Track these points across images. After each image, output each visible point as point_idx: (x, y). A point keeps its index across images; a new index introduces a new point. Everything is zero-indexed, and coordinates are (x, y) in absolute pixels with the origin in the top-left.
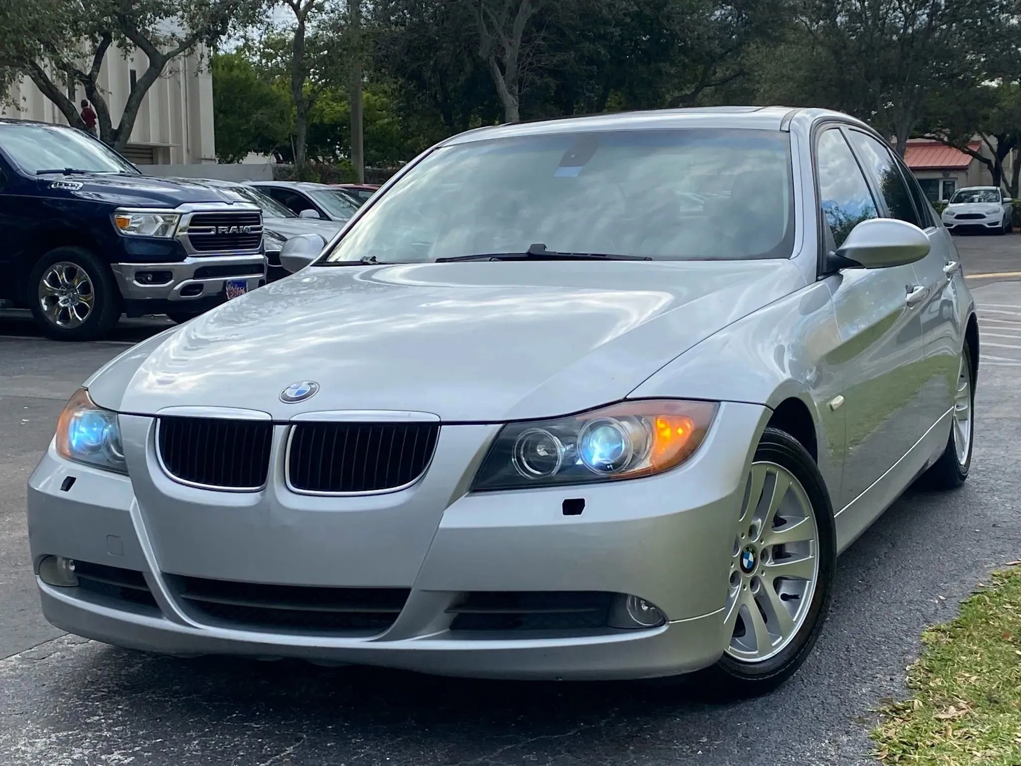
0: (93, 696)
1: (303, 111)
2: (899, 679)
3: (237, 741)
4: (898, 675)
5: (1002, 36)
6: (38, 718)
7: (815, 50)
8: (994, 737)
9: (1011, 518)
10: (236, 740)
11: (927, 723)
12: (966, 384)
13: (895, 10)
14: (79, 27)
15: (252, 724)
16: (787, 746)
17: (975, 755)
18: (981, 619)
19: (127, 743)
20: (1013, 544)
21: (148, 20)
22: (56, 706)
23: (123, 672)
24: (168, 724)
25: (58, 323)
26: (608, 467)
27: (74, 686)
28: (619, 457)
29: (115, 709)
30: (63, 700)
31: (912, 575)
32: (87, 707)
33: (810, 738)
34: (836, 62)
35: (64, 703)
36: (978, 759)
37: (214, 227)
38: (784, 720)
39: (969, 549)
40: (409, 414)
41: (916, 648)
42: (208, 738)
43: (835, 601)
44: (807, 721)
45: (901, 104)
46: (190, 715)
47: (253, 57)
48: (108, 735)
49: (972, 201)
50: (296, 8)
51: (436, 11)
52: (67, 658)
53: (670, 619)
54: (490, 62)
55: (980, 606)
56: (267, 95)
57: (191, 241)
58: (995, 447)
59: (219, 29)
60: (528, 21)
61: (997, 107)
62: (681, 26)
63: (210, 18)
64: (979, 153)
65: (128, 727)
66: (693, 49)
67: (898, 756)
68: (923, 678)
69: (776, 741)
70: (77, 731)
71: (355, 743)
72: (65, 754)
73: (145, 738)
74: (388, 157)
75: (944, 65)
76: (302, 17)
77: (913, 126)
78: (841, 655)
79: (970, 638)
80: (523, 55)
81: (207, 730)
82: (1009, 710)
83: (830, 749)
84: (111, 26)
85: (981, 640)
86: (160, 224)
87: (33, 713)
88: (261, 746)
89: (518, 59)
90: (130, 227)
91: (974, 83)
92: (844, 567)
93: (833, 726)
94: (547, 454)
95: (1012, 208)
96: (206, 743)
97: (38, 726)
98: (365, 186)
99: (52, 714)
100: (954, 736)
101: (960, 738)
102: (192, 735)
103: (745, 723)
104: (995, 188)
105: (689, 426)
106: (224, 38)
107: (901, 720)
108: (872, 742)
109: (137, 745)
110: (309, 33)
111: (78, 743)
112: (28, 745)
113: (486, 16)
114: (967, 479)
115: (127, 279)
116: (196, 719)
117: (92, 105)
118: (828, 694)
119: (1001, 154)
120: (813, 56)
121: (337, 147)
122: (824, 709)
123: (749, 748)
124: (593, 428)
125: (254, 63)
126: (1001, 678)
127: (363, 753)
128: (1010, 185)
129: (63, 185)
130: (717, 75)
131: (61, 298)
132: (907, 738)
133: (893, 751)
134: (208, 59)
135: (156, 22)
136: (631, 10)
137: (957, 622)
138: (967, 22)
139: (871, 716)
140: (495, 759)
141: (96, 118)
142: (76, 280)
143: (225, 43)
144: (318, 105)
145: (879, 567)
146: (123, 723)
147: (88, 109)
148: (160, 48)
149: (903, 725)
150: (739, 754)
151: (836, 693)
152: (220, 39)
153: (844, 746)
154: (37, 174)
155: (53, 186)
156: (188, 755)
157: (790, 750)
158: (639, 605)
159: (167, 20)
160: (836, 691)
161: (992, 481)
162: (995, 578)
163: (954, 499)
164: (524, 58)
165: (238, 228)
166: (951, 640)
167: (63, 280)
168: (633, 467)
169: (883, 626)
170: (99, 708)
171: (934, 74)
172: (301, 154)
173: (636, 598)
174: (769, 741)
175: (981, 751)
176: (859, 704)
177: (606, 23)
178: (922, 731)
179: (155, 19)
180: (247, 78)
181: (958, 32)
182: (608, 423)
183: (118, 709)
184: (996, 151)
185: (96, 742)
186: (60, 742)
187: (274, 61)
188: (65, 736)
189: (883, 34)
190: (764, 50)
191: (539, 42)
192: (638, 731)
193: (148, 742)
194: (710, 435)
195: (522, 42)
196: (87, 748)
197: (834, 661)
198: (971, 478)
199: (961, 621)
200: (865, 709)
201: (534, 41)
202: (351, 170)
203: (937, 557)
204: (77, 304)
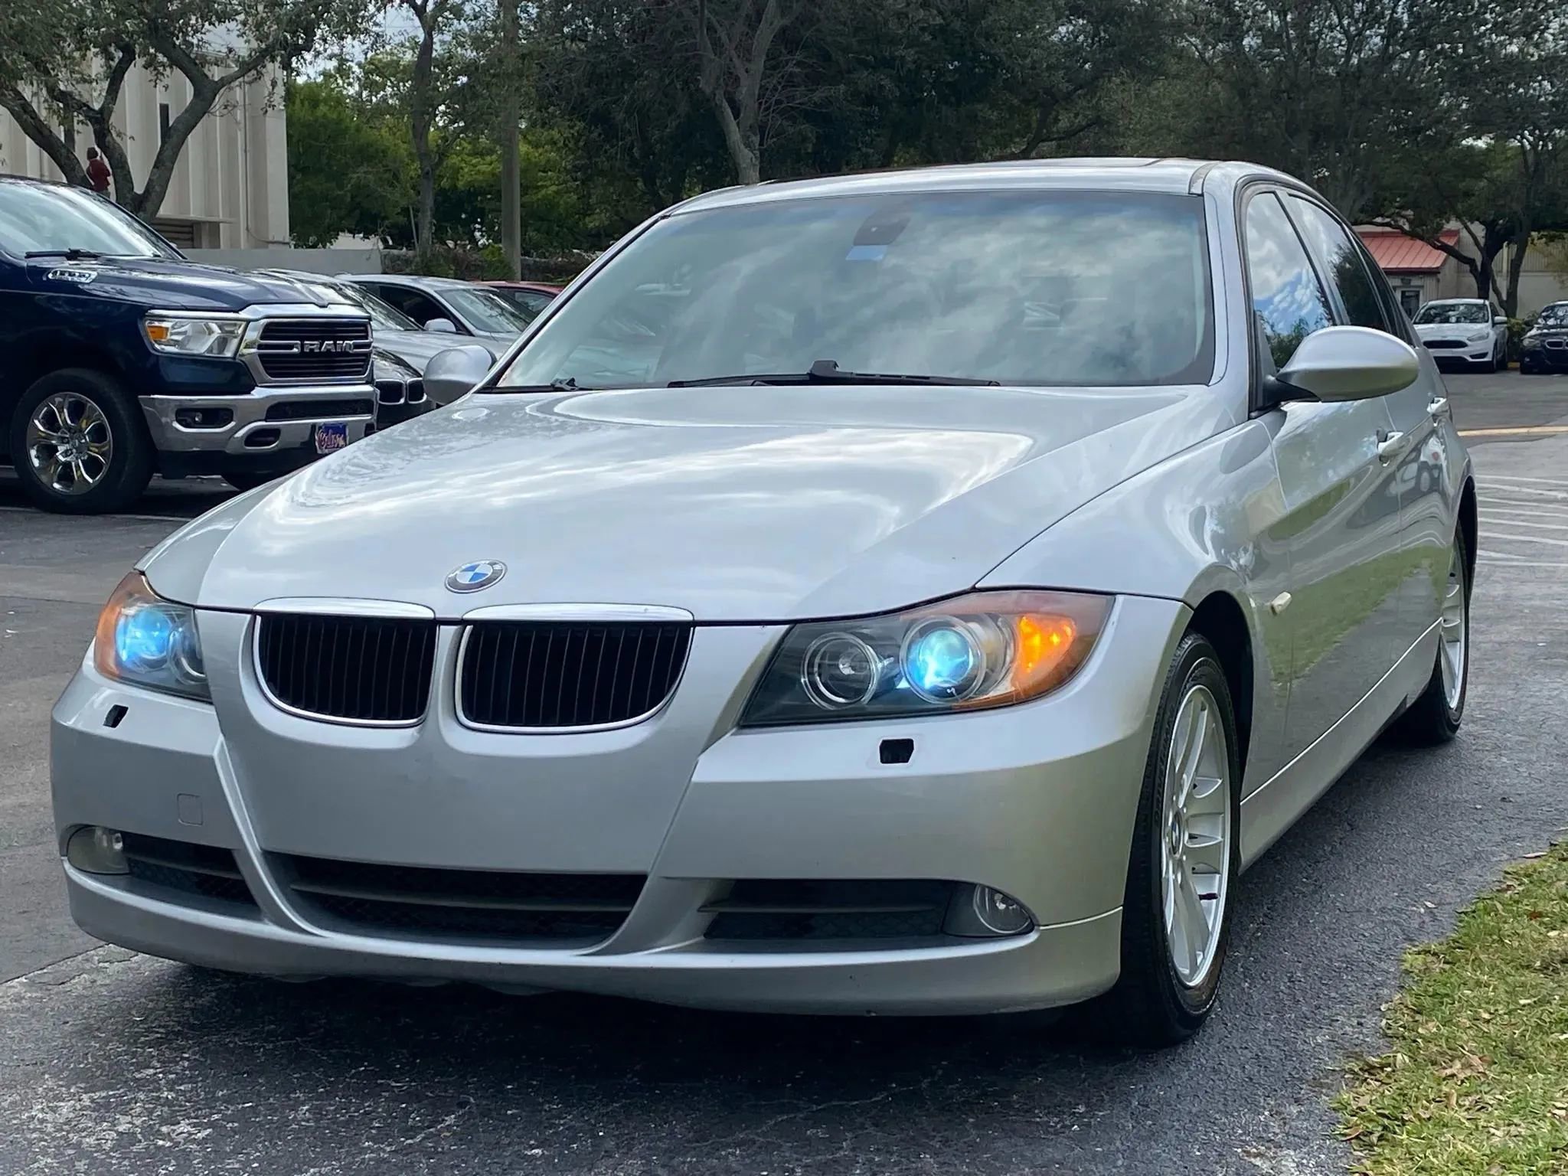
0: (142, 1039)
1: (428, 168)
2: (1370, 1024)
3: (369, 1106)
4: (1369, 1017)
5: (1493, 70)
6: (62, 1071)
7: (1210, 88)
8: (1521, 1108)
9: (1529, 789)
10: (366, 1104)
11: (1419, 1088)
12: (1458, 586)
13: (1331, 28)
14: (85, 36)
15: (389, 1082)
16: (1207, 1119)
17: (1493, 1134)
18: (1491, 935)
19: (200, 1109)
20: (1533, 827)
21: (192, 27)
22: (87, 1054)
23: (187, 1005)
24: (260, 1081)
25: (56, 486)
26: (949, 691)
27: (112, 1024)
28: (965, 675)
29: (178, 1059)
30: (97, 1045)
31: (1383, 870)
32: (134, 1055)
33: (1241, 1109)
34: (1241, 107)
35: (100, 1049)
36: (1498, 1139)
37: (299, 342)
38: (1201, 1082)
39: (1468, 833)
40: (646, 610)
41: (1395, 978)
42: (325, 1102)
43: (1268, 909)
44: (1235, 1084)
45: (1339, 173)
46: (294, 1069)
47: (349, 88)
48: (170, 1097)
49: (1447, 320)
50: (420, 11)
51: (633, 20)
52: (99, 983)
53: (1041, 923)
54: (717, 98)
55: (1489, 918)
56: (369, 145)
57: (263, 362)
58: (1499, 684)
59: (300, 42)
60: (774, 37)
61: (1486, 178)
62: (1008, 49)
63: (287, 26)
64: (1457, 248)
65: (200, 1085)
66: (1024, 83)
67: (1378, 1134)
68: (1407, 1021)
69: (1190, 1112)
70: (122, 1090)
71: (550, 1111)
72: (105, 1124)
73: (228, 1101)
74: (555, 244)
75: (1406, 114)
76: (430, 26)
77: (1358, 206)
78: (1282, 988)
79: (1477, 963)
80: (767, 89)
81: (322, 1090)
82: (1542, 1069)
83: (1272, 1124)
84: (135, 37)
85: (1493, 967)
86: (215, 336)
87: (53, 1064)
88: (407, 1114)
89: (759, 95)
90: (168, 341)
91: (1451, 140)
92: (1279, 858)
93: (1276, 1091)
94: (853, 672)
95: (1507, 331)
96: (321, 1109)
97: (61, 1083)
98: (523, 284)
99: (82, 1066)
100: (1460, 1106)
101: (1469, 1109)
102: (299, 1097)
103: (1141, 1086)
104: (1481, 301)
105: (1068, 630)
106: (308, 56)
107: (1378, 1083)
108: (1334, 1114)
109: (214, 1111)
110: (438, 50)
111: (124, 1108)
112: (47, 1110)
113: (711, 29)
114: (1458, 731)
115: (164, 420)
116: (303, 1074)
117: (103, 156)
118: (1265, 1044)
119: (1490, 250)
120: (1206, 96)
121: (477, 226)
122: (1260, 1066)
123: (1150, 1122)
124: (925, 632)
125: (349, 97)
126: (1527, 1022)
127: (562, 1125)
128: (1504, 297)
129: (67, 275)
130: (1060, 124)
131: (61, 449)
132: (1388, 1109)
133: (1367, 1127)
134: (283, 88)
135: (203, 31)
136: (931, 23)
137: (1454, 941)
138: (1442, 48)
139: (1331, 1078)
140: (764, 1134)
141: (109, 175)
142: (85, 421)
143: (311, 63)
144: (454, 160)
145: (1332, 858)
146: (191, 1079)
147: (97, 161)
148: (209, 70)
149: (1381, 1090)
150: (1135, 1131)
151: (1278, 1043)
152: (302, 58)
153: (1293, 1120)
154: (26, 257)
155: (50, 276)
156: (294, 1126)
157: (1212, 1125)
158: (993, 902)
159: (221, 28)
160: (1276, 1040)
161: (1497, 734)
162: (1509, 876)
163: (1440, 760)
164: (768, 92)
165: (335, 344)
166: (1447, 967)
167: (65, 421)
168: (986, 692)
169: (1344, 946)
170: (154, 1056)
171: (1390, 127)
172: (426, 234)
173: (987, 890)
174: (1180, 1112)
175: (1502, 1128)
176: (1312, 1059)
177: (894, 41)
178: (1410, 1099)
179: (203, 25)
180: (339, 121)
181: (1427, 63)
182: (946, 626)
183: (183, 1059)
184: (1482, 244)
185: (151, 1106)
186: (97, 1106)
187: (382, 93)
188: (104, 1097)
189: (1313, 64)
190: (1133, 86)
191: (791, 68)
192: (978, 1097)
193: (232, 1108)
194: (1100, 648)
195: (766, 68)
196: (139, 1116)
197: (1270, 996)
198: (1464, 728)
199: (1461, 938)
200: (1323, 1066)
201: (783, 67)
202: (501, 262)
203: (1419, 845)
204: (86, 457)
